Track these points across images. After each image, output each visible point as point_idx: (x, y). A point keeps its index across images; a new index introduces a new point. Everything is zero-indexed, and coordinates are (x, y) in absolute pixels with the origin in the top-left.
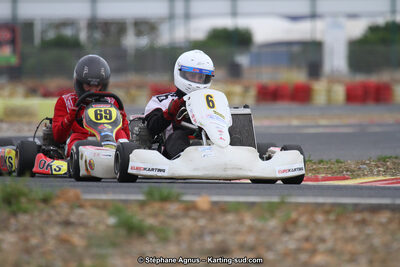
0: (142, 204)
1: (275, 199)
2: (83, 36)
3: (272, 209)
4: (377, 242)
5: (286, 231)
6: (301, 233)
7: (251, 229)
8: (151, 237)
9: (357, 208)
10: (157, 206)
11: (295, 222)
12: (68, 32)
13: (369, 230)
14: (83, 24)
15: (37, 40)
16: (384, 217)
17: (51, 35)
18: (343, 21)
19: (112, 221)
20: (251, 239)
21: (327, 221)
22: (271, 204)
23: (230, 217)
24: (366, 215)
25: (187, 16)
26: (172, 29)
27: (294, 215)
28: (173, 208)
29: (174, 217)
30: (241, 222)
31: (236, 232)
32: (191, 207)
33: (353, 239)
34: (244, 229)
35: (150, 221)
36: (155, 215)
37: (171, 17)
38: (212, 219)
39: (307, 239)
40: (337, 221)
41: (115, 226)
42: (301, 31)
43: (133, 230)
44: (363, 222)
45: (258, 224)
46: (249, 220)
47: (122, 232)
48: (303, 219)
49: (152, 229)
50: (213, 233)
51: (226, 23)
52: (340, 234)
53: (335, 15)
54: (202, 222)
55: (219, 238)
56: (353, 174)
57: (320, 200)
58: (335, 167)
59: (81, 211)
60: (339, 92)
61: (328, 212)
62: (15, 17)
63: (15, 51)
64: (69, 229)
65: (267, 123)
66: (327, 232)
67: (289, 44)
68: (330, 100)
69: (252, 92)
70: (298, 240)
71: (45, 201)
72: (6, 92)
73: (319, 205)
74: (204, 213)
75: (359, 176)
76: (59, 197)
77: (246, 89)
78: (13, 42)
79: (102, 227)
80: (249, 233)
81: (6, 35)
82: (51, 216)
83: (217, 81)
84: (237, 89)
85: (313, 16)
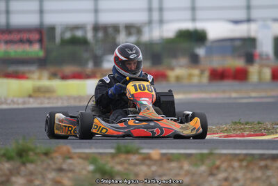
0: (113, 156)
1: (205, 151)
2: (90, 36)
3: (202, 158)
4: (274, 181)
5: (212, 174)
6: (222, 175)
7: (188, 173)
9: (262, 157)
10: (123, 157)
12: (79, 34)
13: (269, 173)
14: (89, 28)
15: (58, 39)
17: (68, 35)
19: (91, 168)
21: (241, 167)
22: (202, 154)
23: (173, 164)
24: (269, 162)
25: (161, 22)
26: (151, 31)
27: (218, 163)
28: (134, 158)
29: (135, 165)
30: (181, 168)
31: (178, 175)
32: (148, 157)
33: (258, 179)
34: (182, 172)
35: (118, 168)
36: (121, 164)
37: (150, 22)
38: (161, 166)
39: (226, 179)
40: (247, 167)
41: (94, 172)
42: (241, 31)
43: (106, 175)
44: (266, 167)
45: (193, 169)
46: (186, 166)
47: (98, 176)
48: (224, 165)
49: (119, 173)
51: (188, 26)
52: (249, 175)
53: (265, 20)
54: (154, 168)
56: (269, 132)
57: (238, 152)
58: (257, 127)
59: (70, 161)
60: (267, 73)
61: (241, 161)
62: (42, 24)
63: (42, 47)
64: (62, 174)
65: (214, 95)
66: (240, 174)
67: (232, 40)
68: (260, 79)
69: (207, 74)
70: (219, 180)
71: (46, 154)
72: (36, 75)
73: (236, 155)
74: (155, 162)
75: (272, 133)
76: (55, 151)
77: (202, 72)
78: (41, 41)
79: (84, 172)
80: (186, 175)
81: (36, 36)
82: (49, 165)
83: (181, 66)
84: (196, 72)
85: (249, 21)
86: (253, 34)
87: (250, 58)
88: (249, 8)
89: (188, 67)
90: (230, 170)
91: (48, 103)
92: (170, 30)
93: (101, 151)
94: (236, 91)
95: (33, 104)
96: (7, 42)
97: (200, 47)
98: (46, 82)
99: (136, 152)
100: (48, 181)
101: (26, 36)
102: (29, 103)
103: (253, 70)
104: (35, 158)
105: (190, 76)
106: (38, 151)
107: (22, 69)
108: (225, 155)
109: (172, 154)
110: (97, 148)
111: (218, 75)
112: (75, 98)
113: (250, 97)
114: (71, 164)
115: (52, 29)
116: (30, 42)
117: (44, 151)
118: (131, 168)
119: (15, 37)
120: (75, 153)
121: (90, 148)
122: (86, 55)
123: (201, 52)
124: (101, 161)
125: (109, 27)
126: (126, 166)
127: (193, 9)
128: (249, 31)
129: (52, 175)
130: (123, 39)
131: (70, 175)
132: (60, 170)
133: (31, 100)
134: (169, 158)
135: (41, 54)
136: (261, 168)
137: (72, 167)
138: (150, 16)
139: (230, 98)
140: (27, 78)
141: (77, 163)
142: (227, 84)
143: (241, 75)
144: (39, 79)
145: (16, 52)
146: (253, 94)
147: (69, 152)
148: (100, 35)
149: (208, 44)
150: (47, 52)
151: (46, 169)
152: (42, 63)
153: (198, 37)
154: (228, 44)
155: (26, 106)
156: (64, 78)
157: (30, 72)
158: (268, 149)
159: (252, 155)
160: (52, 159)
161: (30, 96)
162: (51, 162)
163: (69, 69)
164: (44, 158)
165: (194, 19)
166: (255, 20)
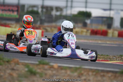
0: (37, 65)
1: (78, 66)
2: (40, 10)
5: (79, 77)
6: (83, 78)
7: (69, 75)
8: (38, 76)
9: (103, 71)
10: (41, 66)
11: (82, 74)
12: (35, 9)
13: (105, 78)
14: (40, 7)
16: (110, 75)
17: (30, 9)
18: (120, 11)
19: (26, 69)
21: (92, 75)
22: (76, 68)
23: (63, 71)
24: (105, 74)
25: (72, 7)
26: (67, 11)
27: (82, 72)
28: (46, 67)
29: (46, 70)
30: (66, 73)
31: (64, 76)
32: (52, 67)
34: (66, 75)
35: (38, 71)
36: (40, 69)
37: (66, 7)
38: (58, 71)
39: (85, 80)
40: (95, 75)
41: (27, 71)
42: (106, 14)
43: (32, 73)
44: (104, 76)
45: (71, 74)
46: (69, 72)
47: (29, 73)
48: (85, 73)
49: (38, 73)
50: (56, 76)
51: (83, 10)
52: (95, 79)
53: (117, 10)
54: (54, 72)
55: (58, 77)
56: (111, 60)
57: (92, 68)
58: (106, 57)
59: (18, 66)
60: (116, 33)
61: (93, 72)
62: (19, 3)
63: (18, 14)
65: (91, 41)
66: (91, 78)
67: (102, 17)
68: (113, 36)
69: (90, 31)
71: (8, 62)
72: (14, 26)
73: (91, 69)
74: (55, 69)
75: (112, 60)
76: (12, 61)
77: (88, 30)
78: (18, 11)
79: (23, 71)
81: (15, 9)
82: (8, 67)
83: (78, 27)
84: (85, 30)
85: (110, 9)
86: (112, 16)
87: (110, 26)
88: (111, 4)
89: (81, 28)
90: (87, 76)
92: (75, 11)
93: (33, 62)
94: (101, 40)
96: (3, 10)
97: (88, 19)
99: (47, 64)
100: (6, 74)
101: (11, 8)
103: (110, 31)
104: (2, 63)
105: (82, 32)
106: (4, 60)
107: (8, 22)
108: (86, 69)
109: (63, 66)
110: (31, 61)
111: (94, 33)
113: (107, 44)
115: (23, 6)
116: (13, 11)
117: (7, 60)
119: (7, 8)
120: (21, 62)
121: (28, 60)
123: (88, 22)
124: (31, 67)
125: (49, 7)
126: (42, 70)
127: (86, 2)
128: (110, 14)
129: (9, 71)
130: (54, 13)
131: (17, 72)
132: (13, 69)
134: (61, 68)
135: (17, 17)
136: (101, 76)
137: (18, 69)
138: (67, 4)
139: (98, 43)
140: (10, 27)
141: (20, 67)
142: (98, 37)
143: (104, 33)
144: (15, 28)
145: (6, 15)
146: (108, 42)
147: (18, 62)
148: (44, 10)
149: (91, 18)
150: (20, 16)
152: (17, 21)
153: (88, 15)
157: (11, 24)
159: (99, 70)
160: (10, 64)
165: (86, 7)
166: (113, 10)
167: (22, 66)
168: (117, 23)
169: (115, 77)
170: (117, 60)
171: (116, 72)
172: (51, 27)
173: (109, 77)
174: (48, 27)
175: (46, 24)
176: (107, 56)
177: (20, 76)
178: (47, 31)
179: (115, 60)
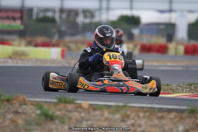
0: (55, 104)
1: (121, 104)
2: (57, 16)
3: (118, 109)
4: (166, 128)
5: (123, 121)
6: (130, 122)
7: (107, 119)
8: (57, 121)
9: (161, 110)
10: (62, 105)
11: (128, 116)
12: (50, 14)
13: (164, 122)
14: (57, 10)
15: (34, 16)
16: (172, 115)
17: (41, 15)
19: (39, 112)
20: (105, 124)
21: (144, 116)
22: (118, 106)
23: (97, 113)
24: (165, 114)
25: (108, 9)
26: (100, 15)
27: (129, 113)
28: (70, 107)
29: (70, 111)
30: (102, 115)
31: (99, 120)
32: (80, 106)
33: (156, 126)
34: (103, 119)
35: (58, 113)
36: (60, 110)
37: (100, 9)
38: (88, 113)
39: (133, 125)
40: (149, 116)
41: (40, 115)
42: (164, 18)
43: (48, 117)
44: (162, 118)
45: (111, 116)
46: (106, 114)
47: (43, 118)
48: (133, 114)
49: (57, 117)
50: (87, 120)
51: (127, 13)
52: (149, 123)
53: (182, 11)
54: (83, 115)
55: (90, 123)
56: (174, 92)
57: (144, 105)
59: (25, 107)
60: (181, 49)
61: (145, 112)
62: (23, 6)
63: (22, 23)
64: (18, 116)
66: (143, 122)
67: (158, 24)
68: (176, 53)
69: (138, 48)
70: (128, 125)
71: (8, 101)
72: (16, 43)
73: (143, 108)
74: (84, 110)
75: (176, 93)
76: (15, 99)
77: (135, 46)
78: (21, 18)
79: (34, 115)
80: (105, 121)
81: (18, 15)
82: (9, 108)
85: (170, 11)
86: (173, 21)
87: (170, 37)
90: (136, 118)
91: (22, 63)
92: (114, 15)
93: (48, 100)
94: (157, 61)
95: (11, 63)
97: (135, 28)
98: (23, 48)
99: (72, 102)
100: (7, 120)
101: (11, 14)
102: (8, 62)
103: (172, 46)
106: (3, 98)
107: (7, 37)
108: (135, 107)
109: (97, 105)
110: (46, 98)
111: (146, 49)
112: (41, 61)
113: (167, 66)
114: (25, 109)
115: (30, 10)
116: (14, 19)
117: (7, 98)
118: (67, 113)
120: (29, 101)
121: (41, 98)
122: (53, 30)
123: (136, 31)
124: (46, 107)
125: (72, 11)
126: (63, 112)
128: (170, 18)
129: (10, 116)
130: (80, 19)
131: (23, 116)
132: (17, 113)
133: (10, 60)
134: (94, 108)
135: (22, 27)
136: (159, 118)
137: (25, 111)
138: (101, 4)
139: (152, 66)
141: (29, 108)
142: (152, 55)
143: (162, 50)
144: (19, 45)
146: (169, 64)
147: (25, 100)
148: (64, 16)
149: (141, 26)
150: (26, 26)
151: (7, 112)
152: (22, 34)
153: (134, 21)
154: (155, 27)
155: (6, 65)
156: (36, 45)
157: (13, 40)
158: (166, 104)
159: (154, 108)
160: (12, 104)
161: (10, 58)
162: (11, 107)
163: (40, 39)
164: (6, 103)
165: (131, 8)
166: (175, 11)
167: (32, 107)
168: (182, 33)
169: (181, 118)
170: (183, 92)
171: (182, 111)
172: (76, 43)
173: (171, 119)
174: (72, 42)
175: (68, 39)
176: (167, 85)
177: (28, 123)
178: (69, 49)
179: (180, 92)
